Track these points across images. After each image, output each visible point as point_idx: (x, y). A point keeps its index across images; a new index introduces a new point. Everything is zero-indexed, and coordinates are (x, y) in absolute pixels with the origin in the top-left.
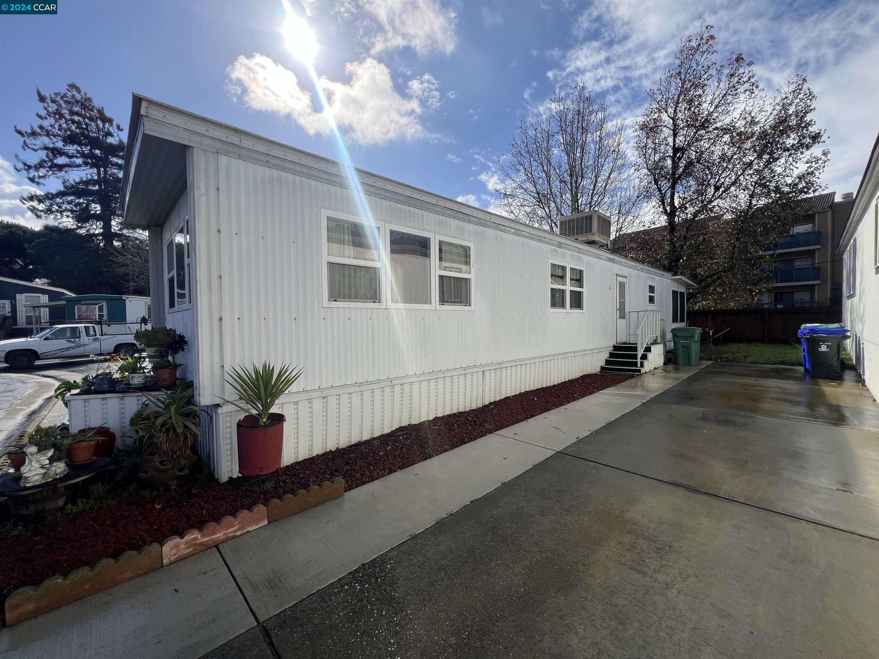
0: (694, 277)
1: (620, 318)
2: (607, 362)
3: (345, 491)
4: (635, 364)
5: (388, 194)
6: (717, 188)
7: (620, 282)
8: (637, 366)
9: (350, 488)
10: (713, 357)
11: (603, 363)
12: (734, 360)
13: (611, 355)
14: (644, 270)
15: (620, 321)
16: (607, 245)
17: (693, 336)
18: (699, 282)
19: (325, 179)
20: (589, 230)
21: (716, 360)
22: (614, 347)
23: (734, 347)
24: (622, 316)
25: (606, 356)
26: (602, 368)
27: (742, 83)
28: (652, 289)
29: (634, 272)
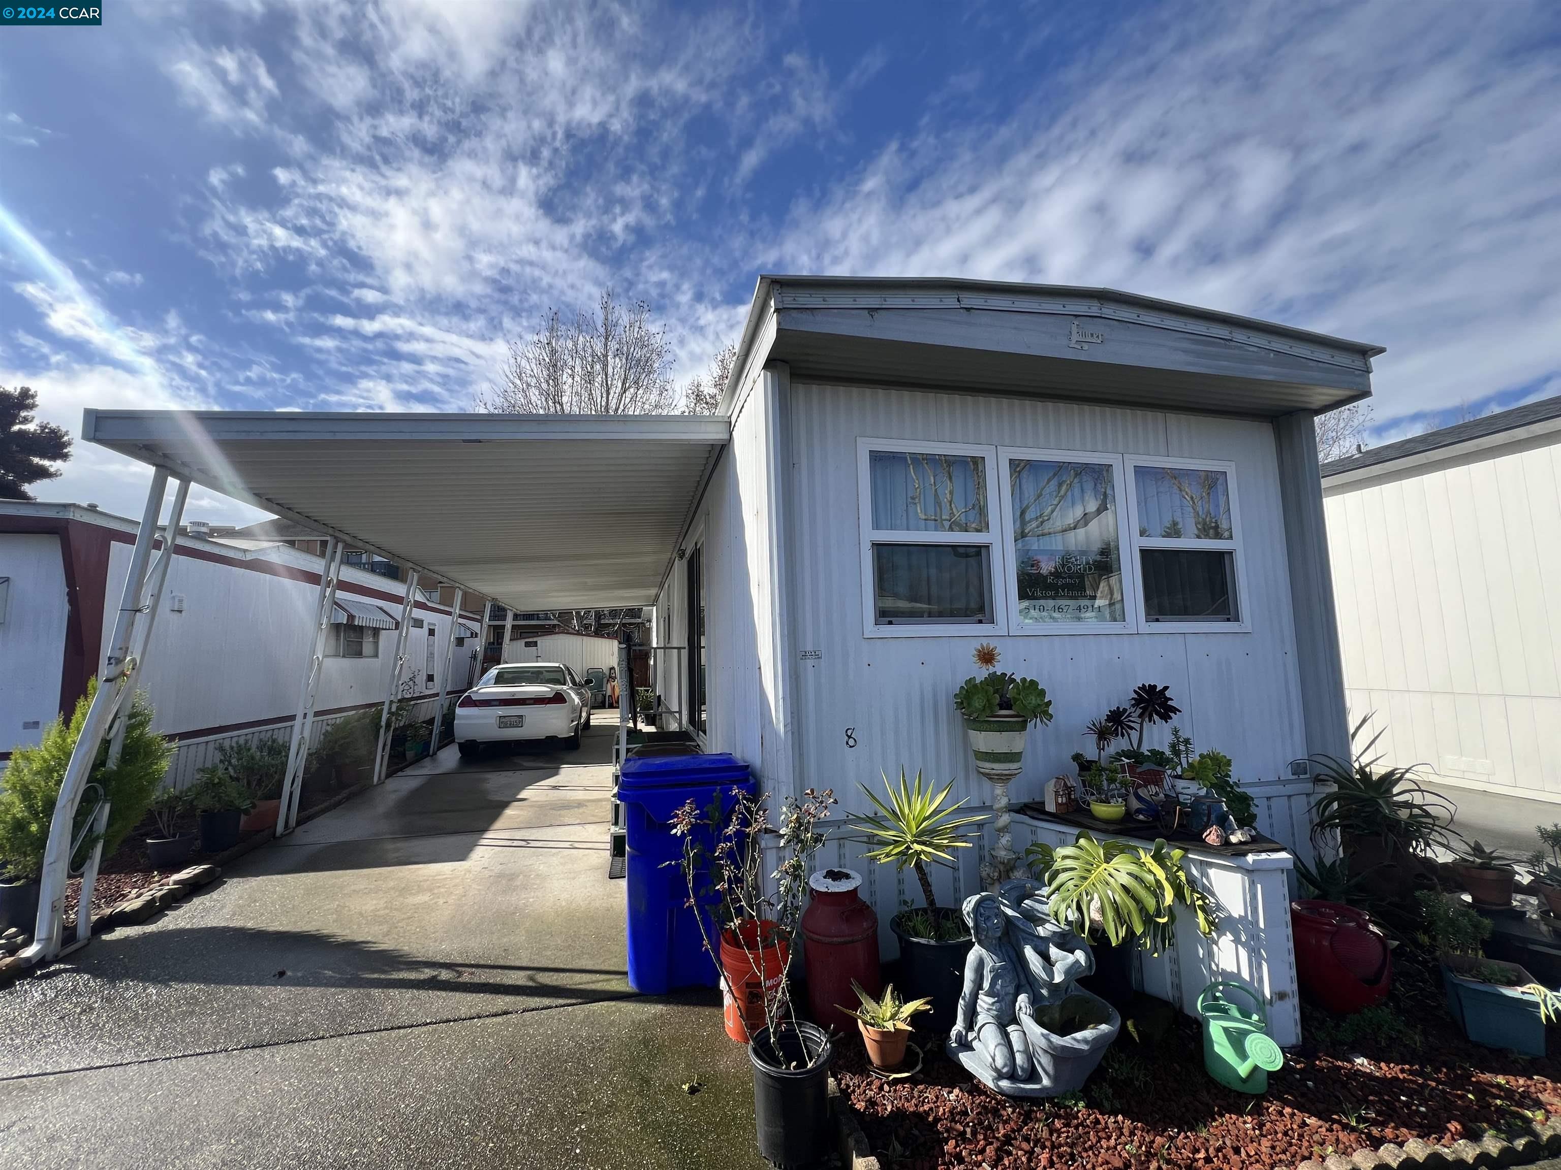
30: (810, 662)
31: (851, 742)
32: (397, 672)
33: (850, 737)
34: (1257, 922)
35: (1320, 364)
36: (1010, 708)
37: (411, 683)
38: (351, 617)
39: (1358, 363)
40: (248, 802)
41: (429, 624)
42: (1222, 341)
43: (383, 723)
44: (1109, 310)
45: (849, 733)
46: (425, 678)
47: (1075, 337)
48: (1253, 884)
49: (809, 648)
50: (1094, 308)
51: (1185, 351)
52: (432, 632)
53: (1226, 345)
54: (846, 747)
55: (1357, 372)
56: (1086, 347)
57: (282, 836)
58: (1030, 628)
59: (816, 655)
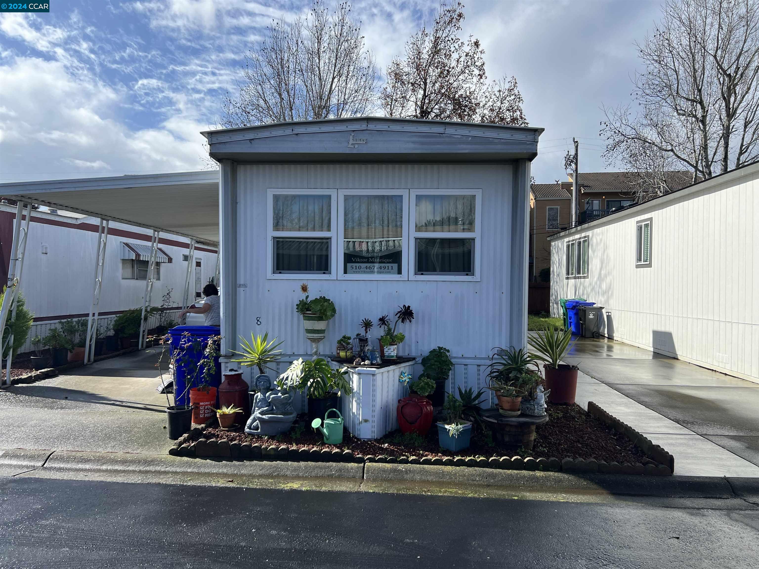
30: (242, 289)
31: (259, 323)
32: (149, 289)
33: (258, 321)
34: (360, 393)
35: (502, 140)
36: (310, 311)
37: (168, 296)
38: (138, 255)
39: (530, 137)
40: (71, 346)
41: (196, 259)
42: (439, 135)
43: (143, 317)
44: (371, 126)
45: (258, 319)
46: (194, 294)
47: (351, 142)
48: (360, 379)
49: (242, 283)
50: (364, 126)
51: (414, 142)
52: (198, 264)
53: (440, 136)
54: (257, 325)
55: (528, 142)
56: (356, 146)
57: (87, 364)
58: (349, 276)
59: (245, 286)
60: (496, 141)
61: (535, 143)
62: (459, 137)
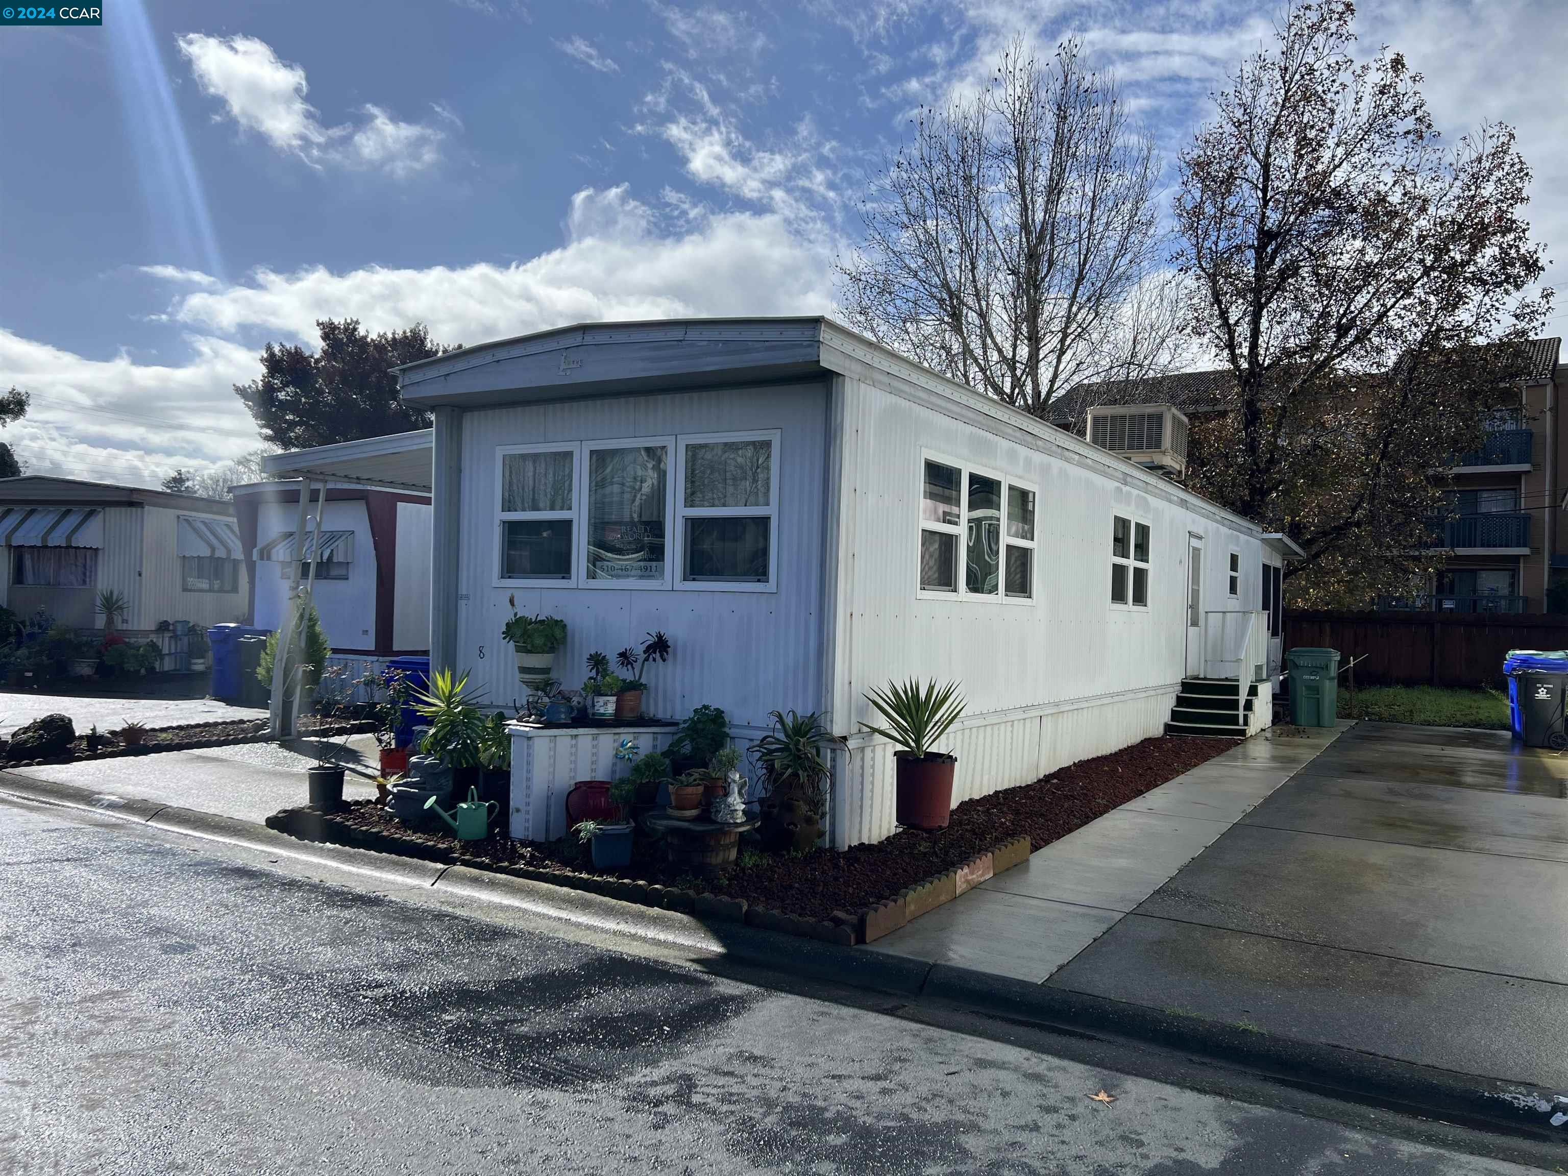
0: (1295, 531)
1: (1192, 625)
2: (1175, 715)
3: (1032, 852)
4: (1234, 720)
5: (970, 414)
6: (1342, 331)
7: (1195, 549)
8: (1237, 724)
9: (1035, 848)
10: (1355, 712)
11: (1166, 718)
12: (1393, 719)
13: (1180, 701)
14: (1226, 522)
15: (1191, 629)
16: (1180, 472)
17: (1327, 667)
18: (1306, 545)
19: (923, 400)
20: (1155, 443)
21: (1359, 717)
22: (1184, 684)
23: (1388, 693)
24: (1195, 623)
25: (1169, 703)
26: (1168, 727)
27: (1401, 115)
28: (1234, 559)
29: (1212, 526)
30: (464, 602)
31: (481, 655)
33: (481, 652)
39: (809, 334)
42: (675, 343)
44: (589, 339)
45: (481, 649)
49: (464, 592)
50: (578, 339)
53: (679, 345)
54: (479, 658)
58: (593, 584)
59: (467, 597)
60: (757, 345)
61: (816, 344)
62: (705, 343)
